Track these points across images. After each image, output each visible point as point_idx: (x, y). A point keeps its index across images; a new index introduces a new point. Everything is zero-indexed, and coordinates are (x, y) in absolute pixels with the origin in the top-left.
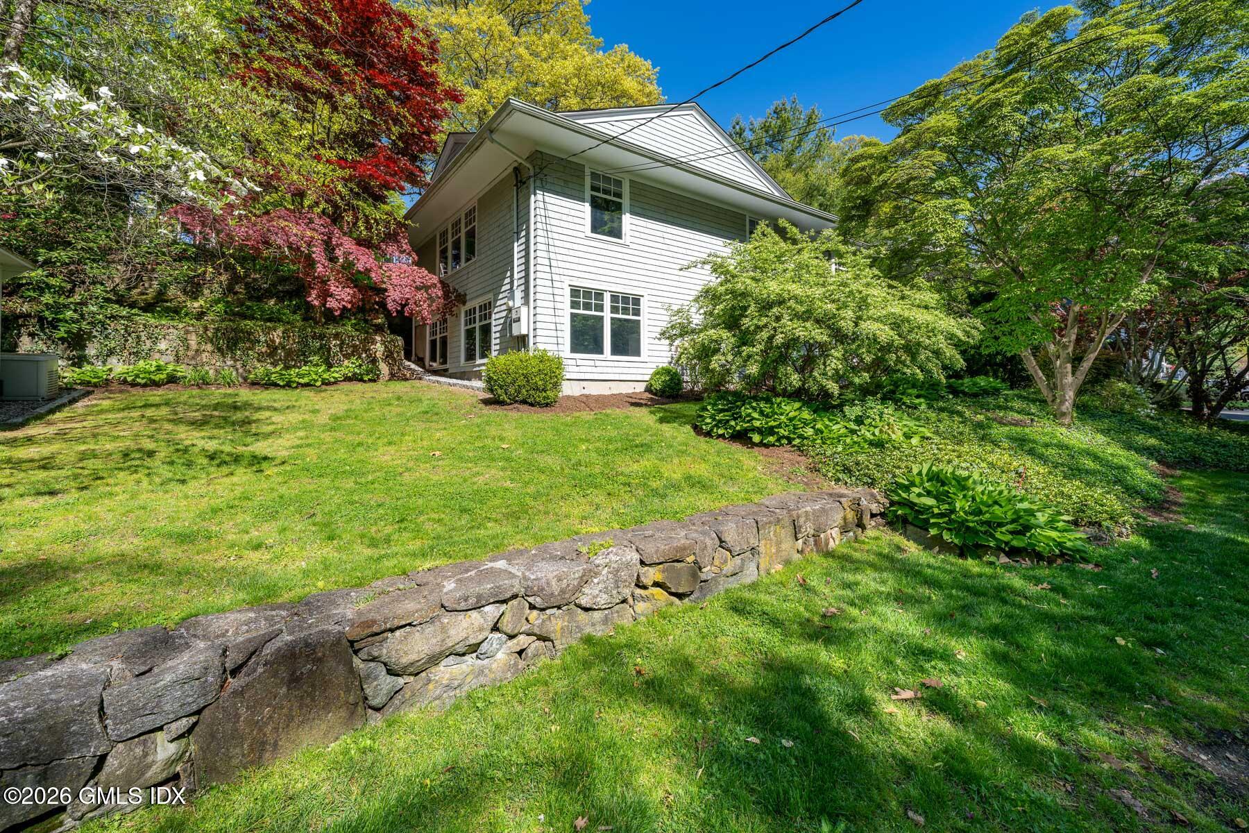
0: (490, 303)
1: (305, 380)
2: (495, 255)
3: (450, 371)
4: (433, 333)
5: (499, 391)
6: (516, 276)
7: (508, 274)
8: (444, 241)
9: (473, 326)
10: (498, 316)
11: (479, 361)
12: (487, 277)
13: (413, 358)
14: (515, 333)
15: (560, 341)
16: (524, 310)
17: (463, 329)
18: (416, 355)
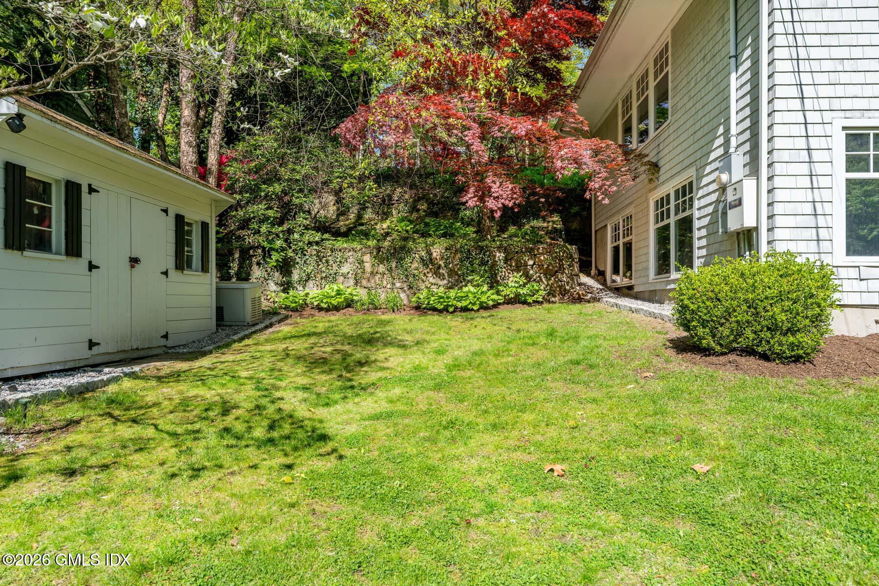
0: (691, 184)
1: (464, 304)
2: (698, 106)
3: (636, 289)
4: (616, 238)
5: (700, 331)
6: (734, 130)
7: (721, 130)
8: (627, 108)
9: (665, 222)
10: (703, 202)
11: (674, 275)
12: (685, 145)
13: (593, 272)
14: (733, 225)
15: (823, 233)
16: (749, 185)
17: (652, 227)
18: (596, 267)
